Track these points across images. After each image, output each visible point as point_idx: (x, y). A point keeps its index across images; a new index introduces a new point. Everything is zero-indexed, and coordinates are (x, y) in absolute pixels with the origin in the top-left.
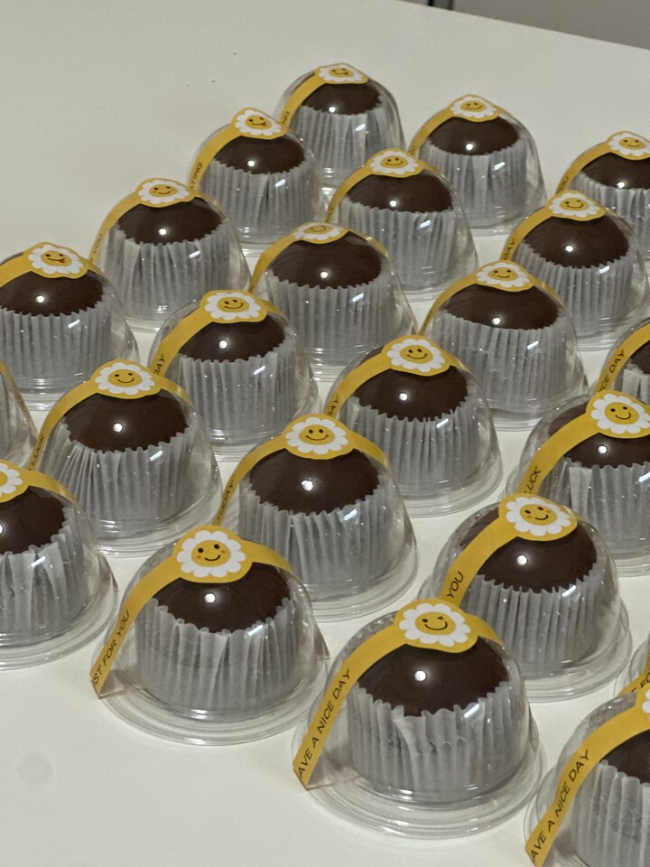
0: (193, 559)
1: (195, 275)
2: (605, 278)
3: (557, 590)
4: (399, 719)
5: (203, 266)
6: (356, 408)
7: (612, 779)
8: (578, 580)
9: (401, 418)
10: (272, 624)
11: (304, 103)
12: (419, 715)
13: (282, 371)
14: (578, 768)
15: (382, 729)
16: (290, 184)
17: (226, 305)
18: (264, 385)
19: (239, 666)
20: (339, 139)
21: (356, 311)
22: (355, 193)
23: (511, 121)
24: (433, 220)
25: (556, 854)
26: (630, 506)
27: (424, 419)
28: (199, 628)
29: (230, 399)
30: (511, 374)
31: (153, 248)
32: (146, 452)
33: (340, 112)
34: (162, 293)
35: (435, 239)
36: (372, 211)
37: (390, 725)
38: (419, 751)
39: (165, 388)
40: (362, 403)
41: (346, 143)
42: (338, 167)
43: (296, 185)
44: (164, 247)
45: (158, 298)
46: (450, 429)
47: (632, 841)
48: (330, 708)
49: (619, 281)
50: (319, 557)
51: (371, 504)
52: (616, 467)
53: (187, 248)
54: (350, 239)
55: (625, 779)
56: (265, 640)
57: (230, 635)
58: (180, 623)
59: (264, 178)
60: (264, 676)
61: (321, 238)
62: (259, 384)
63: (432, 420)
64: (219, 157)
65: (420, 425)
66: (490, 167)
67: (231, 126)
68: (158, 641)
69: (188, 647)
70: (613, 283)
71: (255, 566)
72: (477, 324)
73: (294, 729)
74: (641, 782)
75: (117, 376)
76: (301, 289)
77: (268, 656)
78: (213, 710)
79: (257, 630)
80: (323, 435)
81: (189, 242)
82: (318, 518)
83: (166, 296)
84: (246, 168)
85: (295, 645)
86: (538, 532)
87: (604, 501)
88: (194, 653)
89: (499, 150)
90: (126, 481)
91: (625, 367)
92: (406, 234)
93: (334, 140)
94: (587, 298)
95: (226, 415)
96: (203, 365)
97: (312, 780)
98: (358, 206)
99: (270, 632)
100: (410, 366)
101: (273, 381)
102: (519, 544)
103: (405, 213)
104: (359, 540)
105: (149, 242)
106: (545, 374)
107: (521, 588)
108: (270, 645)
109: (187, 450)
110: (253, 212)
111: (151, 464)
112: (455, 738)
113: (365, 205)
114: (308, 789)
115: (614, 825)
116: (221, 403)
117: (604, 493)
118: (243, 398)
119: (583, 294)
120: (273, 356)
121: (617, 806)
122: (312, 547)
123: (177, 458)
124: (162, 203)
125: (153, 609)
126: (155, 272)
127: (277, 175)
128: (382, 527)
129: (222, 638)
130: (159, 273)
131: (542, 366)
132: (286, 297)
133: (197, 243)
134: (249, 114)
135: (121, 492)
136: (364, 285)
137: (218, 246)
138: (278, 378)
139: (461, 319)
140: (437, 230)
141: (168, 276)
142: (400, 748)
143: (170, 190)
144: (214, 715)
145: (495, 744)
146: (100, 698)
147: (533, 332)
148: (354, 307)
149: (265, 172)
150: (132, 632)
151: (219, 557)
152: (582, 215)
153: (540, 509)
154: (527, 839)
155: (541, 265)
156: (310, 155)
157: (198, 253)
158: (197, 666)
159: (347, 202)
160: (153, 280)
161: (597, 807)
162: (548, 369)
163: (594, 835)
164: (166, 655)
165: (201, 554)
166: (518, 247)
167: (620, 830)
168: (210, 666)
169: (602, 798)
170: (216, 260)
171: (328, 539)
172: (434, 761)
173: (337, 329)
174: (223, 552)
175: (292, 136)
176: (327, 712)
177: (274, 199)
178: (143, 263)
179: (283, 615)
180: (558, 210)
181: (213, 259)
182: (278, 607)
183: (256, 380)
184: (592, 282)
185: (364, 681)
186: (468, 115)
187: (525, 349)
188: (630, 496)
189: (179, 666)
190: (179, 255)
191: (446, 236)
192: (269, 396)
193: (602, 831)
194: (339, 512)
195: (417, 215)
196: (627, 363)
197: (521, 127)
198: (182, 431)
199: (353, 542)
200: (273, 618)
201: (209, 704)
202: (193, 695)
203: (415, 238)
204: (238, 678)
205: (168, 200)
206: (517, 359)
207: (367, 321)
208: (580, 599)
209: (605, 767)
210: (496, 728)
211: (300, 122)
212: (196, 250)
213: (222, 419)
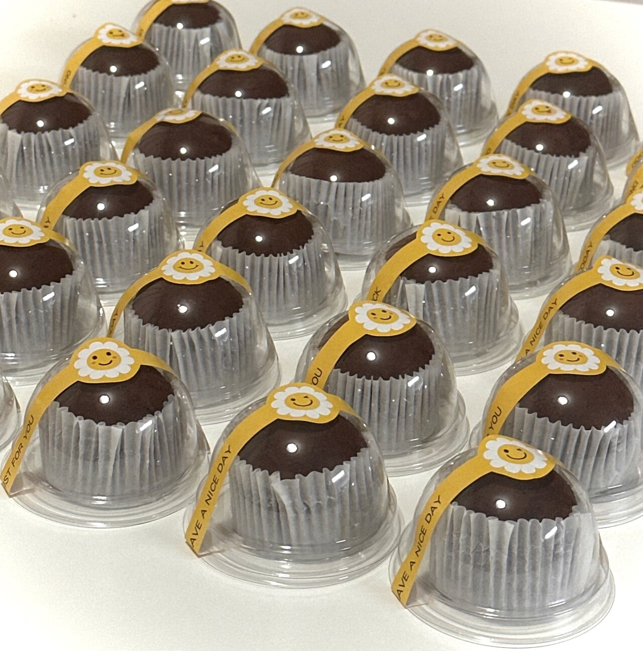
0: (89, 365)
1: (71, 159)
2: (423, 145)
3: (403, 377)
4: (277, 484)
5: (77, 151)
6: (219, 249)
7: (462, 517)
8: (420, 369)
9: (258, 255)
10: (161, 416)
11: (155, 21)
12: (294, 478)
13: (153, 227)
14: (432, 511)
15: (262, 495)
16: (148, 84)
17: (101, 172)
18: (138, 239)
19: (133, 455)
20: (188, 51)
21: (212, 181)
22: (204, 87)
23: (334, 28)
24: (273, 106)
25: (419, 589)
26: (459, 315)
27: (278, 255)
28: (97, 423)
29: (109, 253)
30: (349, 221)
31: (33, 136)
32: (40, 291)
33: (186, 27)
34: (43, 176)
35: (276, 122)
36: (220, 100)
37: (269, 492)
38: (296, 512)
39: (52, 238)
40: (224, 245)
41: (194, 54)
42: (188, 74)
43: (154, 85)
44: (43, 136)
45: (39, 179)
46: (300, 265)
47: (482, 569)
48: (215, 482)
49: (435, 147)
50: (196, 370)
51: (238, 320)
52: (445, 281)
53: (63, 134)
54: (203, 119)
55: (473, 515)
56: (155, 434)
57: (124, 427)
58: (80, 419)
59: (125, 80)
60: (156, 466)
61: (180, 119)
62: (134, 240)
63: (285, 254)
64: (85, 64)
65: (275, 260)
66: (318, 66)
67: (94, 38)
68: (60, 439)
69: (88, 443)
70: (430, 150)
71: (143, 368)
72: (318, 180)
73: (184, 510)
74: (487, 516)
75: (11, 229)
76: (165, 162)
77: (158, 447)
78: (112, 496)
79: (146, 425)
80: (193, 266)
81: (65, 130)
82: (193, 333)
83: (46, 177)
84: (109, 73)
85: (180, 438)
86: (384, 330)
87: (437, 313)
88: (93, 446)
89: (325, 49)
90: (23, 319)
91: (446, 207)
92: (251, 119)
93: (183, 50)
94: (409, 161)
95: (107, 267)
96: (84, 223)
97: (203, 547)
98: (208, 97)
99: (158, 425)
100: (263, 211)
101: (147, 235)
102: (368, 341)
103: (250, 100)
104: (229, 352)
105: (30, 131)
106: (377, 221)
107: (372, 377)
108: (159, 436)
109: (76, 293)
110: (118, 109)
111: (45, 303)
112: (325, 497)
113: (214, 95)
114: (199, 556)
115: (466, 559)
116: (101, 257)
117: (437, 304)
118: (121, 251)
119: (405, 158)
120: (144, 213)
121: (467, 541)
122: (190, 360)
123: (67, 297)
124: (39, 98)
125: (54, 411)
126: (36, 158)
127: (136, 77)
128: (248, 342)
129: (117, 430)
130: (40, 160)
131: (375, 214)
132: (152, 170)
133: (71, 131)
134: (109, 28)
135: (19, 328)
136: (218, 157)
137: (89, 134)
138: (150, 233)
139: (304, 178)
140: (277, 114)
141: (47, 161)
142: (278, 511)
143: (44, 88)
144: (113, 500)
145: (360, 502)
146: (10, 496)
147: (367, 185)
148: (211, 177)
149: (126, 75)
150: (36, 434)
151: (111, 362)
152: (399, 92)
153: (384, 311)
154: (392, 581)
155: (368, 134)
156: (164, 62)
157: (72, 141)
158: (96, 460)
159: (198, 95)
160: (34, 165)
161: (450, 544)
162: (380, 217)
163: (449, 570)
164: (67, 453)
165: (95, 360)
166: (347, 122)
167: (472, 561)
168: (107, 458)
169: (454, 536)
170: (89, 146)
171: (203, 353)
172: (309, 521)
173: (197, 196)
174: (114, 357)
175: (147, 46)
176: (213, 485)
177: (135, 100)
178: (25, 151)
179: (169, 407)
180: (379, 90)
181: (86, 145)
182: (165, 402)
183: (132, 236)
184: (412, 148)
185: (244, 454)
186: (297, 22)
187: (359, 201)
188: (458, 308)
189: (80, 461)
190: (56, 142)
191: (285, 120)
192: (143, 250)
193: (456, 566)
194: (212, 328)
195: (259, 101)
196: (447, 203)
197: (342, 32)
198: (71, 274)
199: (225, 355)
200: (161, 411)
201: (108, 490)
202: (93, 485)
203: (258, 122)
204: (132, 466)
205: (45, 96)
206: (353, 208)
207: (222, 188)
208: (423, 387)
209: (455, 507)
210: (360, 489)
211: (152, 37)
212: (71, 137)
213: (103, 269)
